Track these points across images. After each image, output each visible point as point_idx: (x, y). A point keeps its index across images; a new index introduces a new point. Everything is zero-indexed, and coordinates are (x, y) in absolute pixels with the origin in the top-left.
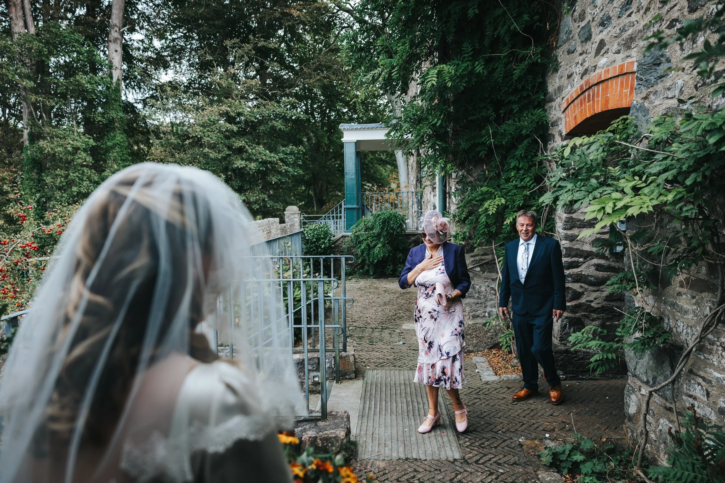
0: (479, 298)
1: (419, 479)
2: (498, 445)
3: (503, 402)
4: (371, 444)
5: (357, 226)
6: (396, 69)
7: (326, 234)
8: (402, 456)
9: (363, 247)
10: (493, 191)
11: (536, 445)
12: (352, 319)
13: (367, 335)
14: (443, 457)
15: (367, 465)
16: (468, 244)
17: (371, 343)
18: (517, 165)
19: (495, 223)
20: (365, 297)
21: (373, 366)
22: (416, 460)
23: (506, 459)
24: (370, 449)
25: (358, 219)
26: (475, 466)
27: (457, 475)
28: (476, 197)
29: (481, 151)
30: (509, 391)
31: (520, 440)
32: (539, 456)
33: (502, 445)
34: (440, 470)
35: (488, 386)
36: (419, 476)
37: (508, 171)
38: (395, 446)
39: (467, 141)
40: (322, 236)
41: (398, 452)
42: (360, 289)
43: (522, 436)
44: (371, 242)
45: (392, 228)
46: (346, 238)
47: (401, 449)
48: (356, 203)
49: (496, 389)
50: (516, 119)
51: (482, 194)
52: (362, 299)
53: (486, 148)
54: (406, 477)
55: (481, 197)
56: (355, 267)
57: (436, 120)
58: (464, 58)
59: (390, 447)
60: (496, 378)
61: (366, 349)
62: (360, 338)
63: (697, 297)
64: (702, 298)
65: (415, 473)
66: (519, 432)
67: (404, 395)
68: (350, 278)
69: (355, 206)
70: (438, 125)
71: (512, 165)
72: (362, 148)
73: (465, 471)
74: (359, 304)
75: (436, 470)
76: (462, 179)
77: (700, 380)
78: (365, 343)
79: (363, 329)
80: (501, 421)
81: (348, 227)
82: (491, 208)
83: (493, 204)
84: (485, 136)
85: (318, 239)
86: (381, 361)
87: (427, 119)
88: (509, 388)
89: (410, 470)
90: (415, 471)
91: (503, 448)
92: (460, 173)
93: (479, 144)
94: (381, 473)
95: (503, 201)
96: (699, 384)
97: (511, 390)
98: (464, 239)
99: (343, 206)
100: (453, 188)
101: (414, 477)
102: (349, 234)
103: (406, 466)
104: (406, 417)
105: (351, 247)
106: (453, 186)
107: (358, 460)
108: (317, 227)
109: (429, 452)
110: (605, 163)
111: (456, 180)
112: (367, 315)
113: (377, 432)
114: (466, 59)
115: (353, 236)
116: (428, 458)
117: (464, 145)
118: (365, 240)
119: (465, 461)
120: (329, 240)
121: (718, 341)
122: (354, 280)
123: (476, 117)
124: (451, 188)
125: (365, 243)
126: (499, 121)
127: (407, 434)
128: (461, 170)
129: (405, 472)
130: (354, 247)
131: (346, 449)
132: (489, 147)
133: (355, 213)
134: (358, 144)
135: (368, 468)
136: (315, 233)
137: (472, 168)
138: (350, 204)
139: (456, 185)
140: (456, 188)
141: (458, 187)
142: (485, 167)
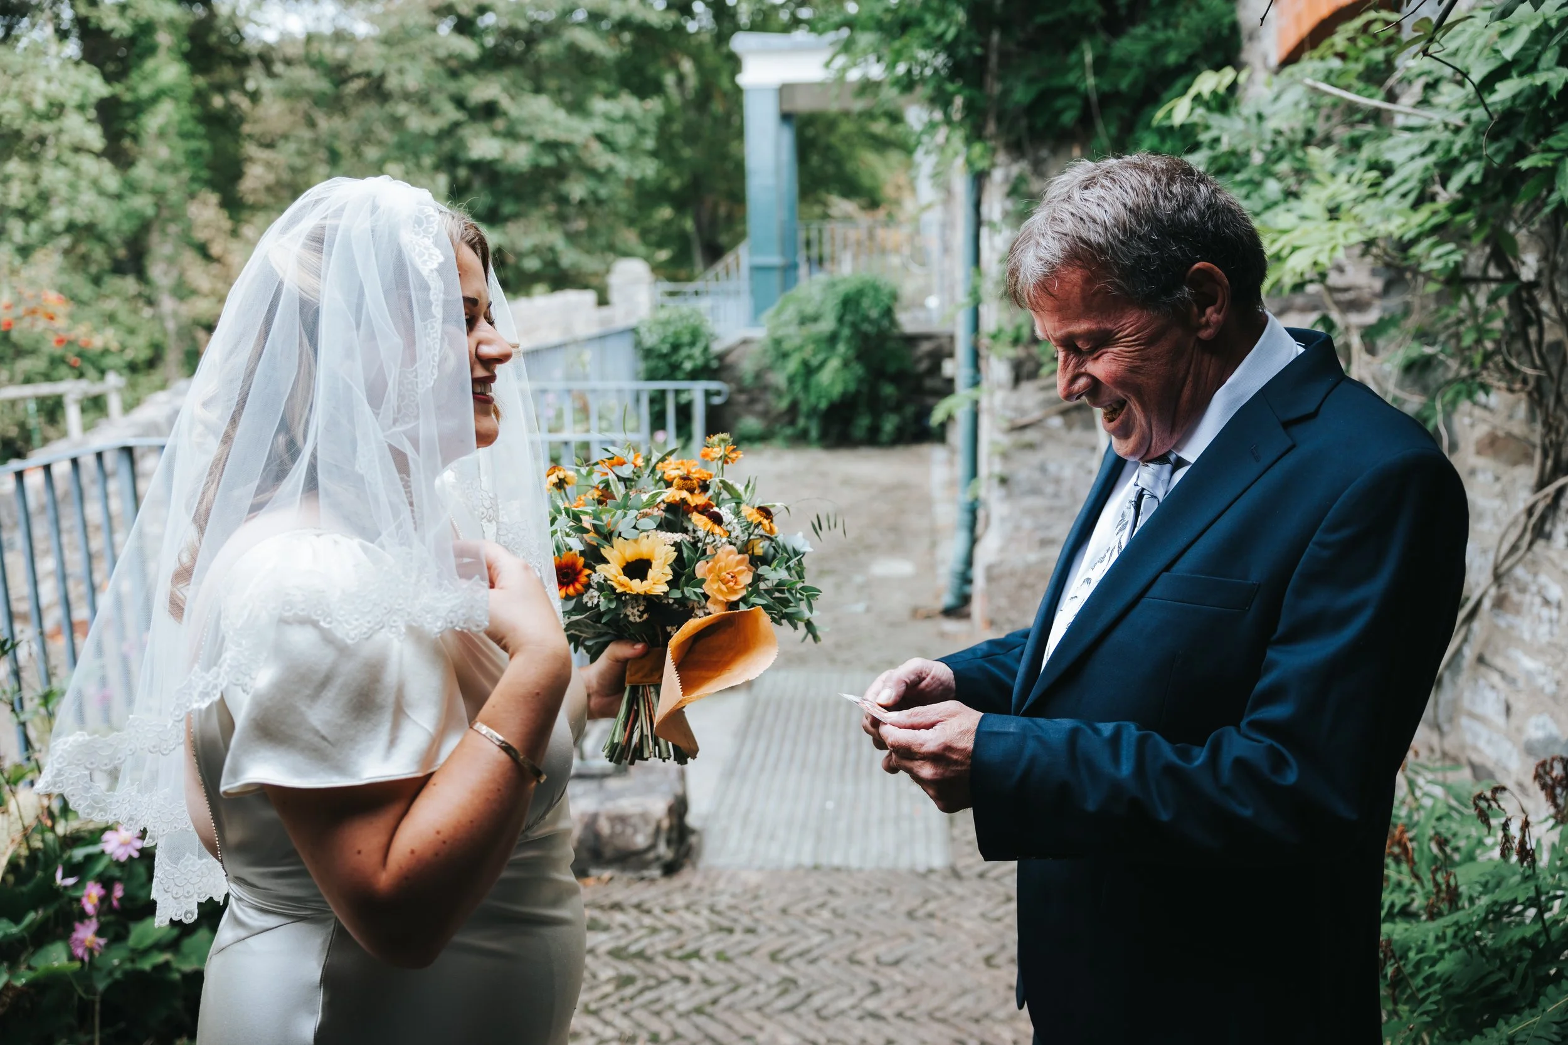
0: (1056, 495)
1: (834, 912)
4: (737, 834)
5: (779, 313)
7: (696, 335)
8: (807, 860)
9: (790, 368)
14: (904, 863)
15: (718, 879)
16: (1030, 356)
22: (838, 869)
24: (733, 845)
25: (780, 294)
26: (977, 884)
27: (926, 901)
29: (1063, 110)
36: (837, 903)
38: (794, 839)
39: (1031, 81)
40: (686, 339)
41: (799, 852)
44: (814, 355)
45: (866, 319)
46: (753, 347)
47: (808, 847)
48: (777, 250)
50: (1159, 23)
53: (1078, 102)
54: (805, 905)
56: (775, 421)
57: (944, 24)
59: (782, 840)
63: (1505, 479)
64: (1514, 481)
65: (829, 898)
69: (777, 260)
70: (947, 37)
72: (803, 104)
73: (950, 893)
76: (1019, 186)
77: (1495, 678)
81: (756, 313)
84: (1075, 67)
85: (676, 347)
89: (818, 890)
90: (831, 892)
92: (1015, 169)
93: (1058, 92)
94: (748, 896)
96: (1493, 687)
98: (1016, 343)
99: (744, 261)
100: (996, 207)
101: (822, 906)
102: (758, 334)
103: (810, 882)
105: (765, 368)
106: (995, 204)
107: (700, 866)
108: (674, 316)
109: (873, 851)
110: (1309, 138)
111: (1005, 188)
113: (758, 808)
115: (766, 340)
116: (867, 866)
117: (1021, 95)
118: (800, 348)
119: (955, 873)
120: (705, 350)
121: (1534, 582)
122: (769, 452)
123: (1053, 16)
124: (991, 209)
125: (796, 358)
126: (1115, 26)
127: (831, 815)
128: (1015, 160)
129: (806, 894)
130: (770, 368)
131: (669, 842)
132: (1086, 99)
133: (775, 279)
134: (785, 91)
135: (721, 885)
136: (669, 330)
137: (1045, 158)
138: (762, 254)
139: (1002, 200)
140: (1004, 209)
141: (1008, 205)
142: (1076, 154)
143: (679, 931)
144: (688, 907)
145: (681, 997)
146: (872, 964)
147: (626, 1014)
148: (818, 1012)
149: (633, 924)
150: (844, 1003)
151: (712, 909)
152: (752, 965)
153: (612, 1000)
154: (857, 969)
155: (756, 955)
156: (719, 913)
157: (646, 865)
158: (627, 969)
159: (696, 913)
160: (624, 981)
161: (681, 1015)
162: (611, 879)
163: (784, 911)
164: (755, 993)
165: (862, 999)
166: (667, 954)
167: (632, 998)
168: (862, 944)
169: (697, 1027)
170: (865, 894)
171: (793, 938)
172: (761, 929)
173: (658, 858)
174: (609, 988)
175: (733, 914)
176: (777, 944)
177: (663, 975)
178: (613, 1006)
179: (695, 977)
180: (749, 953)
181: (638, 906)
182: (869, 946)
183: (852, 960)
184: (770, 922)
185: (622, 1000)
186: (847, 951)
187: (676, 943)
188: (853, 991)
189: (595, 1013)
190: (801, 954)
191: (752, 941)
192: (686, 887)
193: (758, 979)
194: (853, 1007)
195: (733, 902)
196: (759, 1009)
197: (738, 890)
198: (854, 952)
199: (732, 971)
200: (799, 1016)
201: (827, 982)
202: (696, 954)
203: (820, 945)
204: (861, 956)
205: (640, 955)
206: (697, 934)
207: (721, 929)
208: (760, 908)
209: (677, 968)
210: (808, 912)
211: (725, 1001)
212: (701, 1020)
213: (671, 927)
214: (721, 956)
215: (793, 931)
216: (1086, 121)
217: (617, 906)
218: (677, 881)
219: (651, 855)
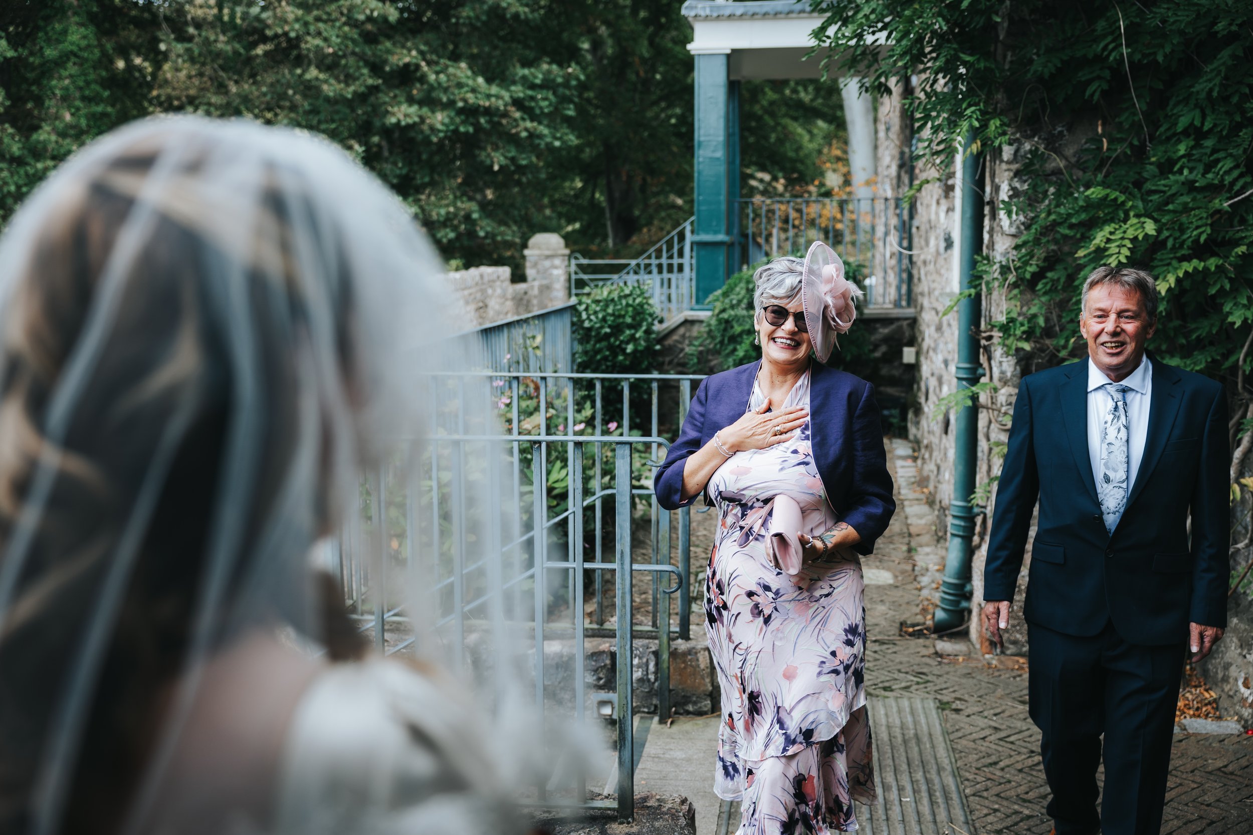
5: (726, 294)
7: (640, 313)
10: (1122, 198)
16: (1042, 350)
18: (1197, 123)
25: (729, 273)
28: (1069, 216)
29: (1089, 82)
37: (1168, 139)
39: (1049, 50)
40: (629, 320)
46: (695, 330)
48: (723, 228)
51: (1090, 205)
53: (1107, 74)
55: (1083, 216)
69: (721, 237)
70: (966, 4)
71: (1183, 123)
72: (749, 71)
76: (1032, 162)
81: (701, 295)
82: (1113, 248)
83: (1119, 235)
84: (1104, 36)
85: (617, 329)
92: (1027, 146)
93: (1085, 62)
95: (1150, 228)
98: (1028, 335)
99: (689, 238)
100: (1005, 188)
102: (704, 315)
105: (708, 351)
106: (1003, 184)
108: (615, 295)
111: (1015, 167)
115: (714, 322)
117: (1041, 64)
120: (648, 332)
124: (996, 189)
128: (1029, 137)
130: (717, 352)
132: (1117, 71)
133: (720, 257)
134: (735, 58)
136: (610, 310)
137: (1061, 132)
138: (707, 232)
139: (1011, 179)
140: (1013, 189)
141: (1017, 185)
142: (1100, 130)
216: (1118, 93)
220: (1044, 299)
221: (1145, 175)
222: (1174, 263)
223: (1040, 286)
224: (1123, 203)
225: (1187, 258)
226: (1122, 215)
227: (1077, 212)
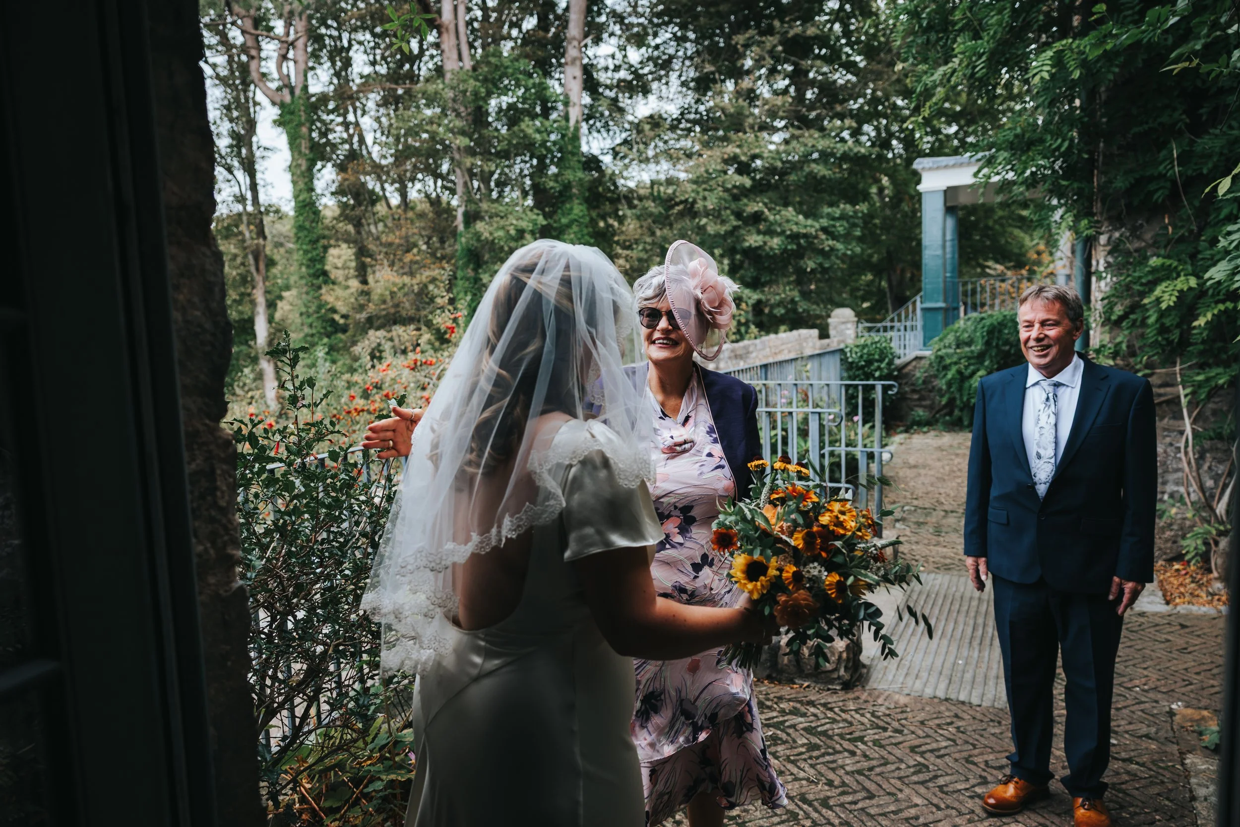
1: (958, 728)
2: (1125, 707)
3: (1162, 646)
4: (894, 671)
5: (941, 340)
6: (984, 58)
7: (884, 353)
8: (941, 694)
9: (949, 376)
10: (1175, 264)
11: (1203, 718)
12: (912, 494)
13: (934, 520)
15: (878, 697)
16: (1127, 365)
17: (938, 532)
19: (1178, 326)
20: (946, 462)
21: (931, 567)
22: (963, 703)
23: (1131, 727)
24: (890, 677)
25: (946, 324)
28: (1140, 278)
29: (1156, 190)
30: (1182, 631)
31: (1174, 706)
32: (1201, 734)
33: (1132, 708)
34: (999, 723)
35: (1142, 620)
36: (960, 724)
37: (1216, 224)
38: (933, 680)
39: (1129, 173)
40: (877, 357)
41: (936, 688)
42: (940, 449)
43: (1179, 700)
44: (966, 367)
46: (923, 362)
47: (942, 686)
48: (941, 298)
49: (1157, 625)
51: (1154, 270)
52: (939, 464)
53: (1168, 185)
54: (937, 722)
55: (1150, 278)
56: (937, 412)
57: (1059, 141)
58: (1125, 17)
59: (924, 680)
60: (1163, 608)
61: (926, 542)
62: (919, 524)
65: (955, 720)
66: (1176, 695)
67: (972, 614)
68: (925, 429)
69: (941, 305)
70: (1063, 149)
74: (932, 472)
75: (992, 721)
76: (1119, 244)
78: (926, 533)
79: (927, 511)
80: (1146, 673)
81: (926, 341)
82: (1166, 296)
83: (1171, 288)
84: (1165, 160)
85: (869, 362)
86: (948, 561)
87: (1042, 141)
88: (1183, 626)
89: (947, 714)
90: (956, 716)
91: (1133, 712)
92: (1117, 235)
93: (1151, 179)
94: (898, 710)
95: (1193, 282)
97: (1187, 630)
98: (1115, 355)
99: (920, 305)
100: (1102, 262)
101: (951, 723)
102: (927, 353)
103: (943, 708)
104: (966, 645)
105: (931, 376)
106: (1100, 260)
107: (867, 688)
108: (869, 342)
109: (990, 696)
111: (1108, 248)
112: (942, 491)
113: (909, 658)
114: (1129, 19)
115: (933, 357)
116: (984, 704)
117: (1120, 183)
118: (956, 363)
120: (890, 364)
122: (932, 433)
123: (1146, 127)
124: (1098, 263)
125: (954, 369)
126: (1198, 128)
127: (960, 668)
128: (1116, 229)
129: (939, 715)
130: (936, 376)
131: (846, 668)
132: (1174, 182)
133: (940, 317)
134: (950, 193)
135: (880, 701)
136: (865, 351)
137: (1141, 225)
138: (931, 300)
139: (1106, 256)
140: (1107, 262)
141: (1110, 259)
142: (1167, 221)
143: (851, 724)
144: (856, 711)
145: (850, 763)
146: (982, 766)
147: (812, 766)
148: (941, 787)
149: (821, 716)
150: (961, 786)
151: (873, 714)
152: (898, 752)
153: (804, 757)
154: (971, 766)
155: (901, 746)
156: (878, 717)
157: (832, 681)
158: (814, 740)
159: (863, 715)
160: (812, 747)
161: (847, 773)
162: (808, 687)
163: (922, 723)
164: (898, 769)
165: (973, 786)
166: (841, 736)
167: (817, 758)
168: (976, 752)
169: (857, 781)
170: (982, 721)
171: (928, 740)
172: (906, 731)
173: (839, 678)
174: (803, 750)
175: (888, 720)
176: (917, 742)
177: (838, 747)
178: (805, 760)
179: (858, 752)
180: (896, 744)
181: (825, 705)
182: (982, 754)
183: (967, 760)
184: (912, 728)
185: (811, 758)
186: (965, 754)
187: (847, 731)
188: (967, 780)
189: (794, 762)
190: (932, 751)
191: (900, 738)
192: (858, 698)
193: (901, 761)
194: (966, 789)
195: (887, 712)
196: (900, 778)
197: (892, 706)
198: (970, 756)
199: (884, 753)
200: (928, 788)
201: (950, 772)
202: (861, 739)
203: (946, 747)
204: (976, 759)
205: (824, 733)
206: (863, 727)
207: (878, 727)
208: (906, 719)
209: (846, 744)
210: (939, 726)
211: (878, 770)
212: (861, 778)
213: (845, 720)
214: (876, 743)
215: (928, 736)
216: (1174, 197)
217: (812, 703)
218: (851, 695)
219: (835, 676)
220: (1126, 332)
221: (1200, 248)
222: (1213, 305)
223: (1124, 324)
224: (1176, 268)
225: (1223, 302)
226: (1174, 275)
227: (1146, 275)
